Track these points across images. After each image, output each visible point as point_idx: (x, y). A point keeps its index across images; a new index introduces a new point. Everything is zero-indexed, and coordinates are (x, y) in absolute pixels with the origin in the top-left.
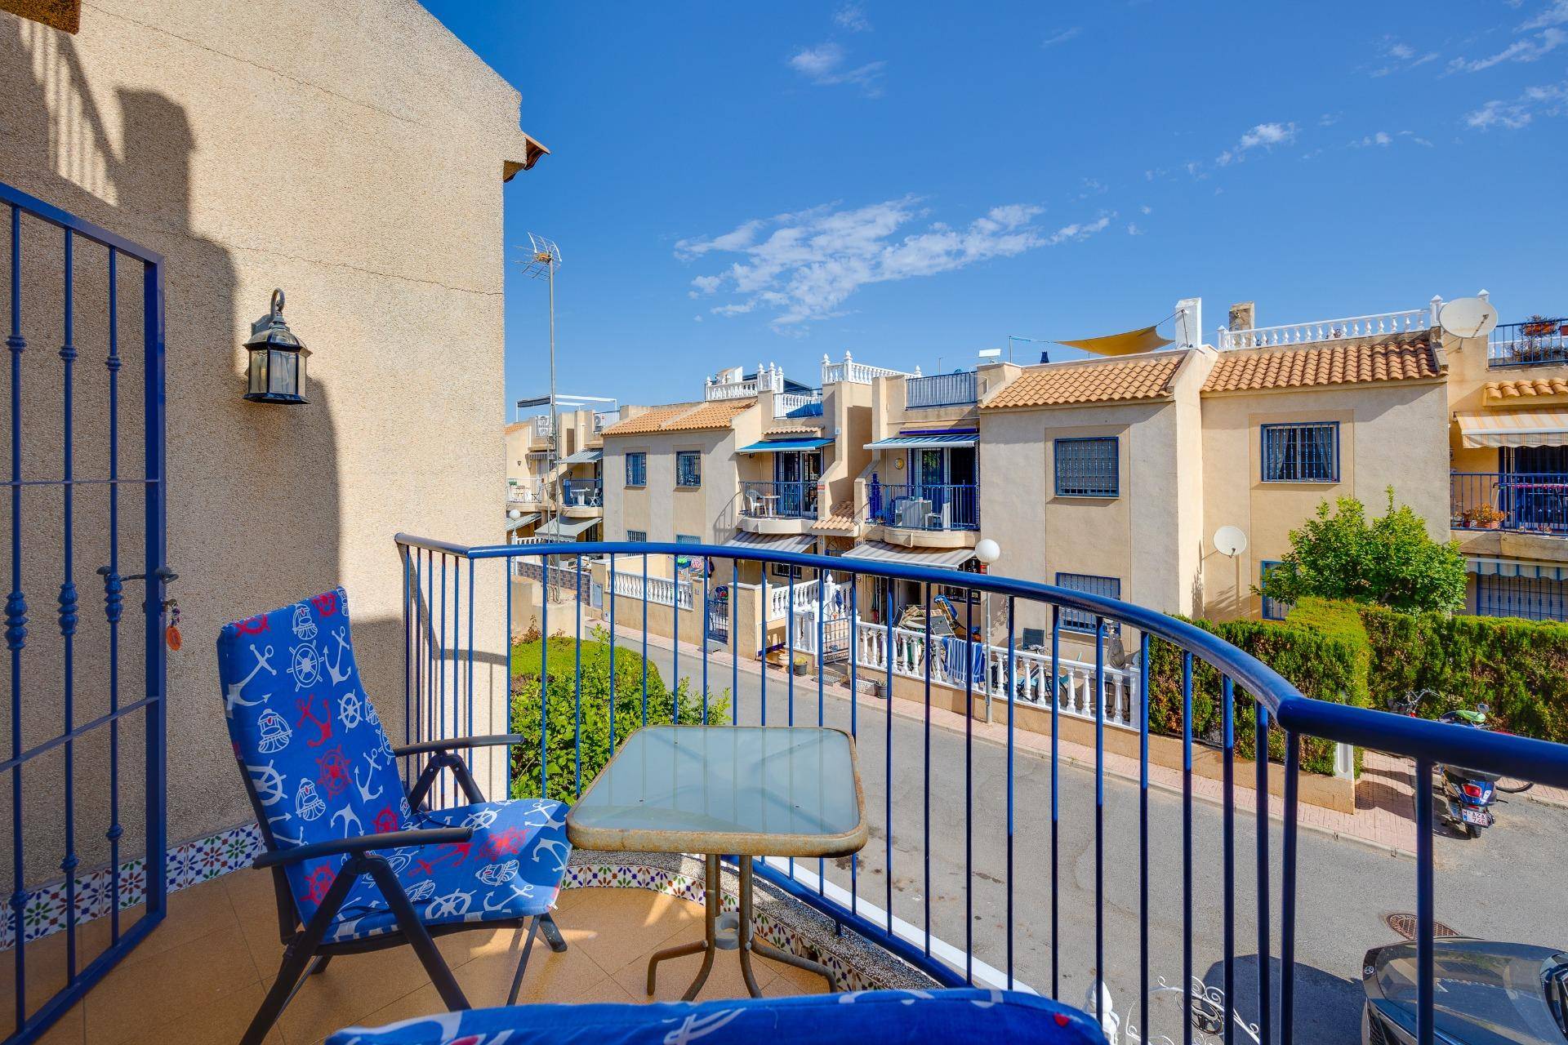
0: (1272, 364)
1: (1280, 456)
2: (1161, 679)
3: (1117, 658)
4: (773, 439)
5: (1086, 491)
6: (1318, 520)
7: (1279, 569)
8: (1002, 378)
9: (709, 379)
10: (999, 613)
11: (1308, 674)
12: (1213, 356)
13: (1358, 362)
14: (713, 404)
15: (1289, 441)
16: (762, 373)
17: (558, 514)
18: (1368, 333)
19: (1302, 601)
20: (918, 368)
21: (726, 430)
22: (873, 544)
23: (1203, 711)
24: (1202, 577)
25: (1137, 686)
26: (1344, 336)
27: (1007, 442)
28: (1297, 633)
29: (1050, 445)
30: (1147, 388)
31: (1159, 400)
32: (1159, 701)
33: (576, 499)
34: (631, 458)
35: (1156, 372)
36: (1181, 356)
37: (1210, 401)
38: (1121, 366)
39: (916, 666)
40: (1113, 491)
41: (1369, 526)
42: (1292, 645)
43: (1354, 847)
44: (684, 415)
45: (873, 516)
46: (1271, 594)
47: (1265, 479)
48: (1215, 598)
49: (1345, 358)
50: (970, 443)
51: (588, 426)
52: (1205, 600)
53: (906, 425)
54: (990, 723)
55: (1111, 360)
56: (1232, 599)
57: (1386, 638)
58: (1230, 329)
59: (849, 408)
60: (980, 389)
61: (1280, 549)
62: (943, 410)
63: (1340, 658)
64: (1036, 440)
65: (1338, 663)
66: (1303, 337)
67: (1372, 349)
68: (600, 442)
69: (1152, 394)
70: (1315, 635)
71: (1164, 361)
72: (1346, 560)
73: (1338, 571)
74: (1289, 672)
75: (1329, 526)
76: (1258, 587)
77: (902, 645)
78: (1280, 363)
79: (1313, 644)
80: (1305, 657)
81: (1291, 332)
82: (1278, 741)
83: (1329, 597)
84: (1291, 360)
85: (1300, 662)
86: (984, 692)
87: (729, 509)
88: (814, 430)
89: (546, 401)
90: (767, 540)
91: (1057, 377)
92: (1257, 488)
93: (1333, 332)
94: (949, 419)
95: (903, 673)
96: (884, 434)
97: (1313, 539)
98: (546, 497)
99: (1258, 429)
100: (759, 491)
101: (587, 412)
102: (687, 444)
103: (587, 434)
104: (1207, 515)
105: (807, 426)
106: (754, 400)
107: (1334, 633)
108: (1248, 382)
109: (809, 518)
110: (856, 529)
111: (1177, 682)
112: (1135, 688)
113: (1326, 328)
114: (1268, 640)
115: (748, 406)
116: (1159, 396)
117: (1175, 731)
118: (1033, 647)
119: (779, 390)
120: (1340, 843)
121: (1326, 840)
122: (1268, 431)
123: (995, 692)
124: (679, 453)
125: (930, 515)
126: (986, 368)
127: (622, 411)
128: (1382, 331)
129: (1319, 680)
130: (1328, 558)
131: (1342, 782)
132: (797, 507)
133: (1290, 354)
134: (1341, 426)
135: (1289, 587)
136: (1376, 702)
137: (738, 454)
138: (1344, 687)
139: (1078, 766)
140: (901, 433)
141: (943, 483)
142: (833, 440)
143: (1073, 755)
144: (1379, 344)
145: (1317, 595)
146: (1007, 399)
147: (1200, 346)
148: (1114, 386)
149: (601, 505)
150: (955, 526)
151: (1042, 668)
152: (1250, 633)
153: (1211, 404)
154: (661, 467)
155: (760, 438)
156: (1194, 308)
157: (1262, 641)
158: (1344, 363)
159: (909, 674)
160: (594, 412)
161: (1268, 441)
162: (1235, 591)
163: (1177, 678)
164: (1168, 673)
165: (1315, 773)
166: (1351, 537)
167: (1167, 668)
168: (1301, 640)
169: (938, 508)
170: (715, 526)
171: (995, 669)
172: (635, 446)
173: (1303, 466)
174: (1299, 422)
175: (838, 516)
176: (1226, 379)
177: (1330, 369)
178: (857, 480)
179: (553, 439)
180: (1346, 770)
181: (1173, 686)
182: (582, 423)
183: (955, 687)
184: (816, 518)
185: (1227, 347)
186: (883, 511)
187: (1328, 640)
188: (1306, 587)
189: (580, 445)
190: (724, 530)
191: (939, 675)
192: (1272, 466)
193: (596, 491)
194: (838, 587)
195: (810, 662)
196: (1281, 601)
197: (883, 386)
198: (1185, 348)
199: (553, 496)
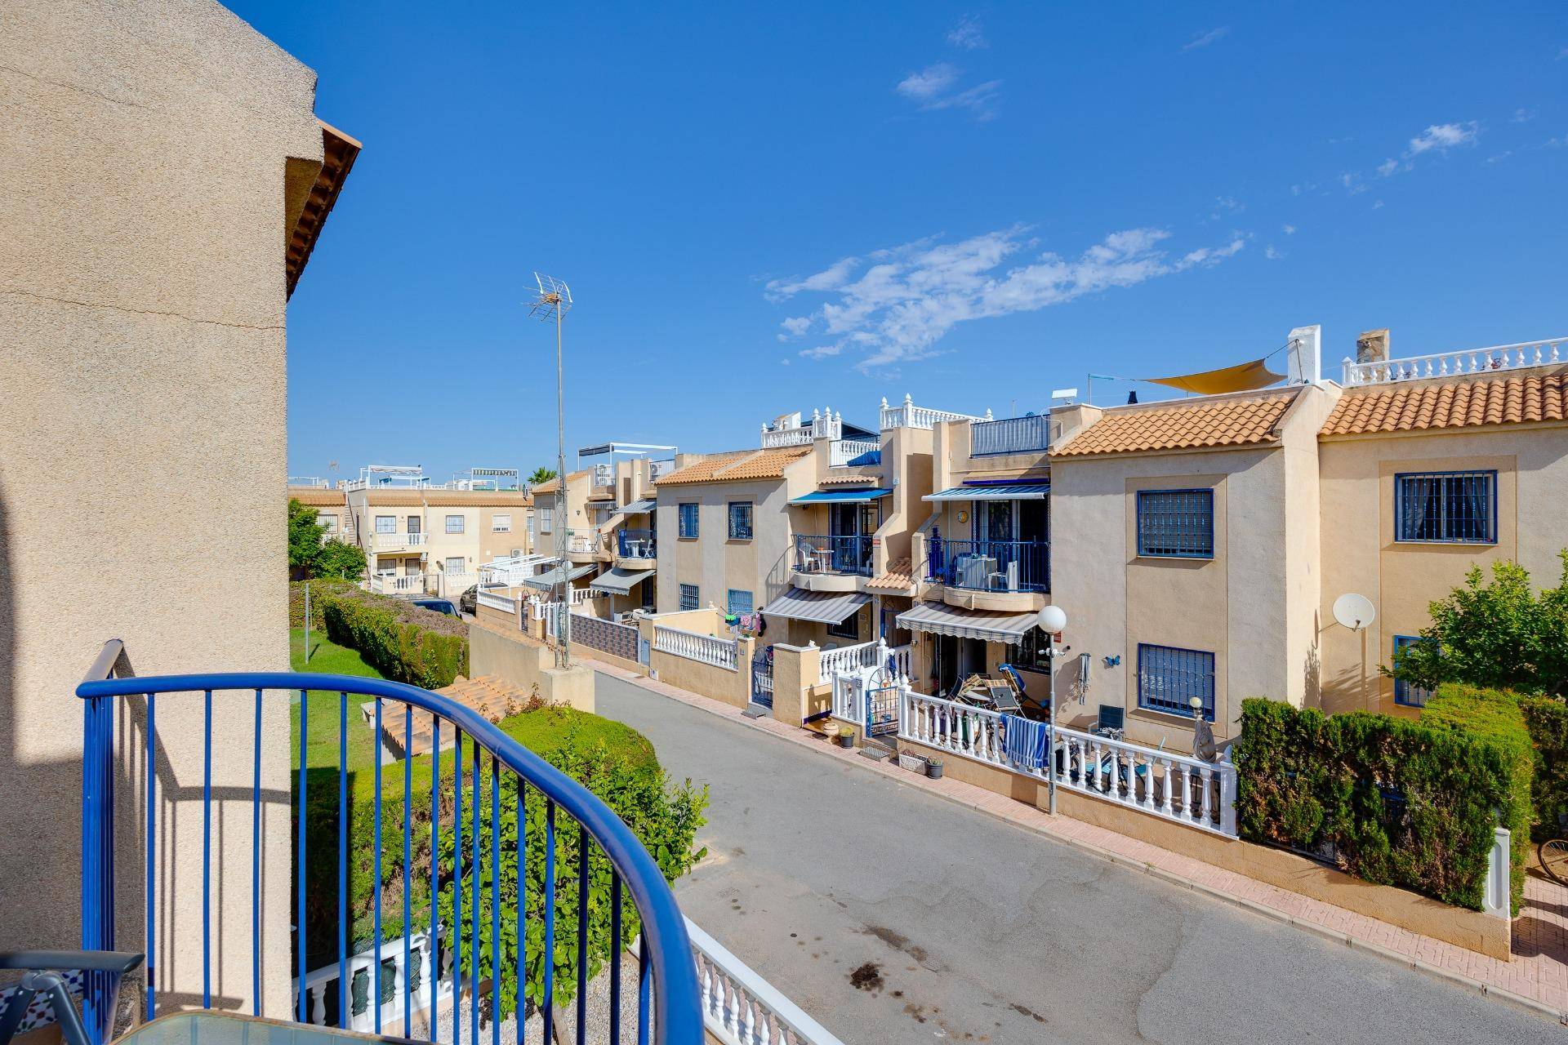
0: (1410, 402)
1: (1420, 510)
2: (1259, 779)
3: (1205, 749)
4: (829, 489)
5: (1174, 551)
6: (1467, 589)
7: (1417, 646)
8: (1078, 421)
9: (764, 425)
10: (1072, 687)
11: (1449, 784)
12: (1336, 393)
13: (1523, 397)
14: (768, 452)
15: (1431, 492)
16: (818, 418)
17: (614, 564)
18: (1538, 363)
19: (1445, 688)
20: (989, 411)
21: (777, 481)
22: (932, 604)
23: (1311, 820)
24: (1318, 652)
25: (1229, 783)
26: (1505, 367)
27: (1081, 494)
28: (1434, 732)
29: (1132, 498)
30: (1249, 432)
31: (1262, 446)
32: (1255, 804)
33: (631, 550)
34: (684, 508)
35: (1261, 413)
36: (1295, 393)
37: (1331, 446)
38: (1220, 406)
39: (972, 744)
40: (1206, 551)
41: (1535, 598)
42: (1428, 747)
43: (1508, 1007)
44: (738, 464)
45: (933, 574)
46: (1406, 676)
47: (1400, 538)
48: (1336, 677)
49: (1506, 393)
50: (1040, 495)
51: (644, 476)
52: (1322, 680)
53: (971, 475)
54: (1054, 814)
55: (1207, 399)
56: (1355, 680)
57: (1558, 739)
58: (1359, 361)
59: (909, 457)
60: (1054, 434)
61: (1417, 623)
62: (1011, 457)
63: (1493, 766)
64: (1116, 493)
65: (1490, 773)
66: (1451, 369)
67: (1543, 381)
68: (653, 492)
69: (1255, 438)
70: (1459, 735)
71: (1273, 400)
72: (1504, 640)
73: (1494, 653)
74: (1424, 781)
75: (1482, 597)
76: (1390, 668)
77: (956, 718)
78: (1421, 400)
79: (1456, 747)
80: (1446, 763)
81: (1436, 363)
82: (1408, 864)
83: (1482, 685)
84: (1435, 396)
85: (1438, 768)
86: (1047, 779)
87: (781, 565)
88: (871, 479)
89: (604, 450)
90: (819, 597)
91: (1143, 420)
92: (1389, 548)
93: (1491, 361)
94: (1019, 468)
95: (956, 751)
96: (946, 484)
97: (1461, 612)
98: (603, 547)
99: (1391, 479)
100: (812, 544)
101: (644, 460)
102: (739, 494)
103: (642, 483)
104: (1325, 581)
105: (864, 475)
106: (810, 448)
107: (1485, 734)
108: (1378, 423)
109: (863, 574)
110: (913, 588)
111: (1279, 783)
112: (1228, 786)
113: (1481, 357)
114: (1396, 739)
115: (804, 454)
116: (1263, 441)
117: (1276, 840)
118: (1105, 731)
119: (836, 436)
120: (1488, 1000)
121: (1470, 995)
122: (1404, 481)
123: (1059, 778)
124: (731, 504)
125: (994, 574)
126: (1060, 411)
127: (677, 459)
128: (1555, 360)
129: (1464, 792)
130: (1480, 636)
131: (1493, 920)
132: (853, 563)
133: (1435, 389)
134: (1499, 476)
135: (1429, 669)
136: (1544, 817)
137: (790, 505)
138: (1497, 803)
139: (1154, 874)
140: (964, 483)
141: (1011, 539)
142: (891, 491)
143: (1150, 860)
144: (1552, 375)
145: (1466, 681)
146: (1082, 446)
147: (1318, 381)
148: (1209, 429)
149: (655, 557)
150: (1022, 588)
151: (1115, 756)
152: (1373, 729)
153: (1331, 450)
154: (714, 518)
155: (815, 488)
156: (1312, 336)
157: (1389, 740)
158: (1505, 399)
159: (964, 753)
160: (650, 460)
161: (1404, 493)
162: (1359, 671)
163: (1279, 778)
164: (1267, 771)
165: (1456, 906)
166: (1511, 612)
167: (1266, 765)
168: (1439, 741)
169: (1003, 568)
170: (767, 581)
171: (1060, 753)
172: (688, 496)
173: (1449, 523)
174: (1444, 470)
175: (895, 573)
176: (1351, 419)
177: (1486, 406)
178: (916, 534)
179: (612, 489)
180: (1499, 905)
181: (1275, 788)
182: (638, 472)
183: (1014, 770)
184: (871, 575)
185: (1353, 382)
186: (943, 569)
187: (1476, 743)
188: (1451, 670)
189: (637, 495)
190: (777, 586)
191: (997, 757)
192: (1409, 523)
193: (650, 542)
194: (892, 651)
195: (858, 734)
196: (1417, 686)
197: (945, 430)
198: (1299, 384)
199: (609, 547)
